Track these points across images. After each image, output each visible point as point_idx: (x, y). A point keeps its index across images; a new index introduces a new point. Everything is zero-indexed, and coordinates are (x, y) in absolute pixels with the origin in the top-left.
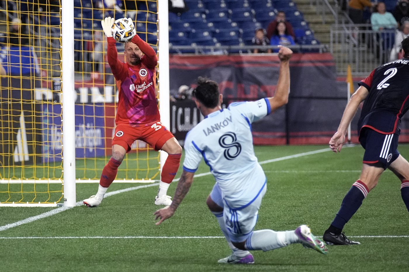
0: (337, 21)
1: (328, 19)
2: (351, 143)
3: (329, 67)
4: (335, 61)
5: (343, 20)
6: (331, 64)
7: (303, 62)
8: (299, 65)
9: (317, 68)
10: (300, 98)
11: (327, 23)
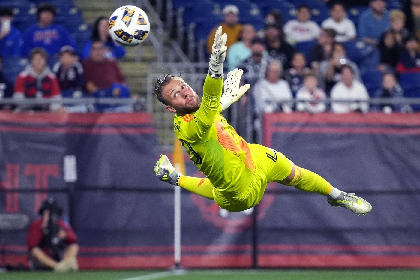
0: (160, 57)
1: (146, 53)
2: (182, 267)
3: (146, 136)
4: (155, 127)
5: (171, 56)
6: (149, 131)
7: (102, 127)
8: (95, 131)
9: (126, 137)
10: (96, 189)
11: (144, 60)
